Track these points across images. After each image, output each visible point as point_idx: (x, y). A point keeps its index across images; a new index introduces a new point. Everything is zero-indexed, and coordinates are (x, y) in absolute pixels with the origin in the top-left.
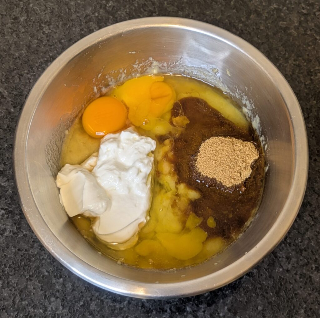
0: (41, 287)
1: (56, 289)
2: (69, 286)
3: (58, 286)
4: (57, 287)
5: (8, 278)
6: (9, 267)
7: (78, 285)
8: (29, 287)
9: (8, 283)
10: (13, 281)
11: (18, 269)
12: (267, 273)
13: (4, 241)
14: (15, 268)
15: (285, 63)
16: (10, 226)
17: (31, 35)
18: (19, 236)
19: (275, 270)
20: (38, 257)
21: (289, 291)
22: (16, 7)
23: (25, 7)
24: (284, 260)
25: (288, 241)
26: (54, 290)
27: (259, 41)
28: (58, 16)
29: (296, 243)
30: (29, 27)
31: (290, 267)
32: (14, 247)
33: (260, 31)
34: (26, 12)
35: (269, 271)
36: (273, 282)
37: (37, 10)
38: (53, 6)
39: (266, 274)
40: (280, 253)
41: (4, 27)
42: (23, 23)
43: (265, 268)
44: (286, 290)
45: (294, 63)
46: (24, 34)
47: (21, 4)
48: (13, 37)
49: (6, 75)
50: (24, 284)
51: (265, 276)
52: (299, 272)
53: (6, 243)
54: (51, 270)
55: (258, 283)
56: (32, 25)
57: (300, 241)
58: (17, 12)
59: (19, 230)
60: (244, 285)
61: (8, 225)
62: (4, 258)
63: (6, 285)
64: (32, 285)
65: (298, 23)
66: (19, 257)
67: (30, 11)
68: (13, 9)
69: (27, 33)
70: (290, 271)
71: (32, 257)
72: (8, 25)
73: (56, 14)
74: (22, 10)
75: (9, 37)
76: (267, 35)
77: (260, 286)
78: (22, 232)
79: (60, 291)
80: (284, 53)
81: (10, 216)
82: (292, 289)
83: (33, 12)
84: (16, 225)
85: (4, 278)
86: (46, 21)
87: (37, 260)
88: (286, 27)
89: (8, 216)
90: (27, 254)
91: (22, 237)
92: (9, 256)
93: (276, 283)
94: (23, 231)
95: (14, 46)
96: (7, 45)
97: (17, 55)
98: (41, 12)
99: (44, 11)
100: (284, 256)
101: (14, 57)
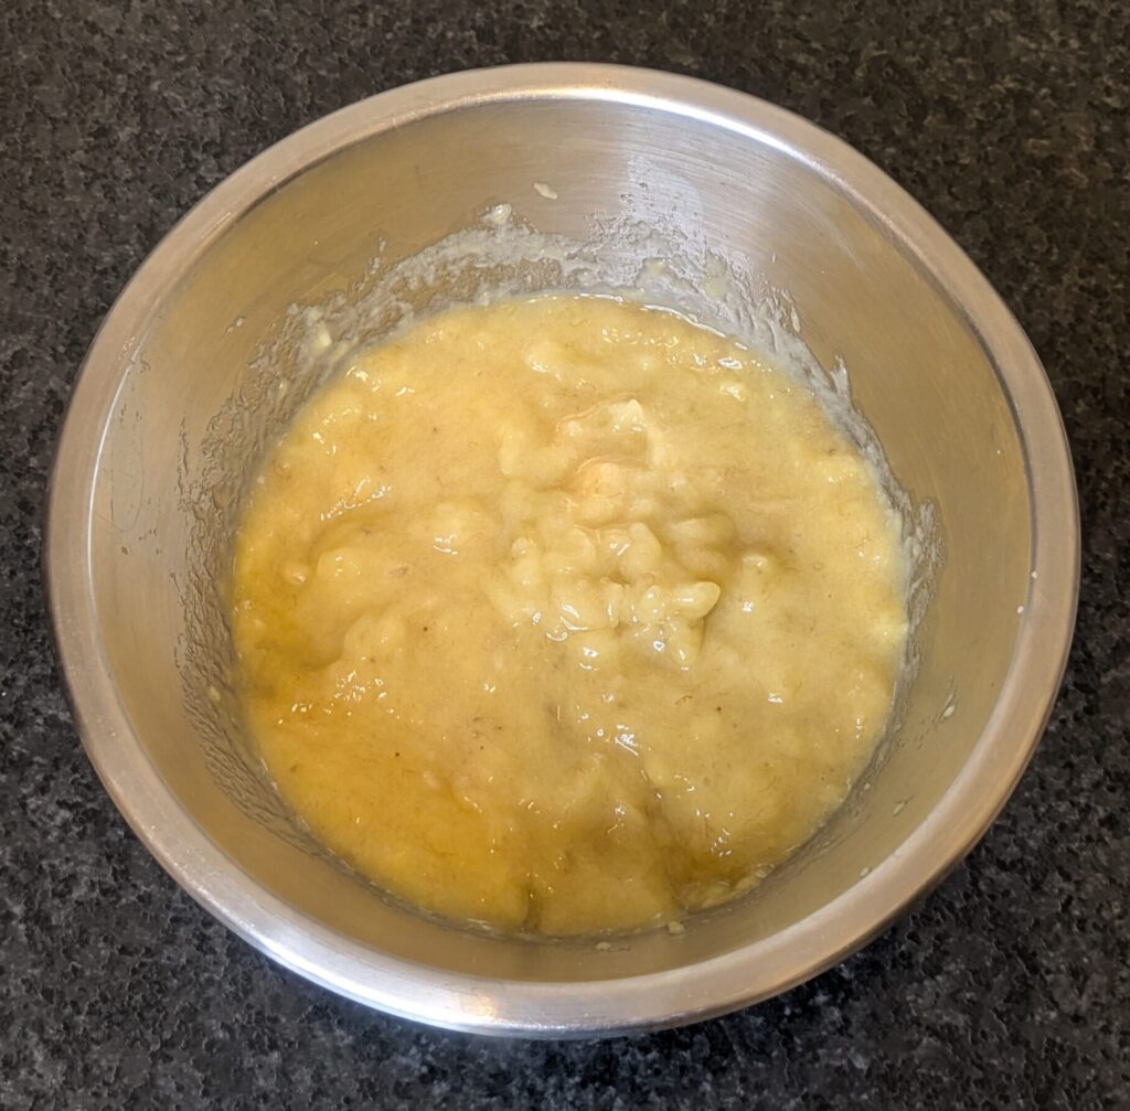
0: (204, 1082)
1: (258, 1089)
2: (304, 1077)
3: (265, 1079)
4: (261, 1082)
5: (84, 1053)
6: (89, 1013)
7: (336, 1075)
8: (161, 1082)
9: (86, 1070)
10: (103, 1063)
11: (120, 1018)
12: (1004, 1027)
13: (71, 919)
14: (110, 1015)
15: (1051, 284)
16: (92, 865)
17: (157, 190)
18: (124, 901)
19: (1033, 1016)
20: (192, 974)
21: (1083, 1091)
22: (101, 93)
23: (135, 93)
24: (1064, 979)
25: (1077, 913)
26: (251, 1093)
27: (958, 206)
28: (251, 124)
29: (1102, 919)
30: (151, 161)
31: (1084, 1003)
32: (105, 940)
33: (957, 170)
34: (135, 109)
35: (1009, 1020)
36: (1025, 1061)
37: (177, 104)
38: (229, 88)
39: (1001, 1029)
40: (1047, 957)
41: (61, 163)
42: (126, 149)
43: (995, 1010)
44: (1073, 1086)
45: (1081, 282)
46: (131, 186)
47: (119, 83)
48: (94, 197)
49: (69, 332)
50: (145, 1072)
51: (996, 1039)
52: (1117, 1023)
53: (75, 925)
54: (237, 1020)
55: (973, 1063)
56: (161, 154)
57: (1117, 911)
58: (107, 112)
59: (121, 881)
60: (924, 1071)
61: (83, 863)
62: (72, 981)
63: (81, 1075)
64: (173, 1077)
65: (1093, 142)
66: (123, 978)
67: (152, 106)
68: (92, 99)
69: (143, 182)
70: (1082, 1018)
71: (170, 974)
72: (74, 156)
73: (243, 115)
74: (124, 104)
75: (78, 199)
76: (985, 184)
77: (979, 1074)
78: (134, 886)
79: (273, 1096)
80: (1044, 249)
81: (89, 831)
82: (1093, 1086)
83: (161, 109)
84: (113, 860)
85: (70, 1051)
86: (206, 140)
87: (189, 987)
88: (1052, 156)
89: (85, 829)
90: (151, 964)
91: (134, 902)
92: (88, 973)
93: (1037, 1062)
94: (138, 883)
95: (95, 228)
96: (72, 224)
97: (106, 259)
98: (190, 110)
99: (202, 105)
100: (1062, 967)
101: (98, 268)
